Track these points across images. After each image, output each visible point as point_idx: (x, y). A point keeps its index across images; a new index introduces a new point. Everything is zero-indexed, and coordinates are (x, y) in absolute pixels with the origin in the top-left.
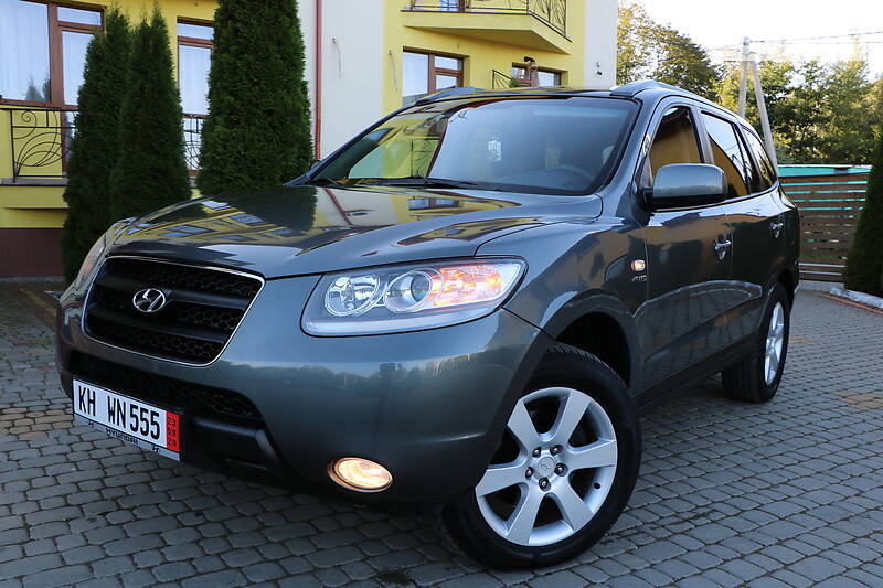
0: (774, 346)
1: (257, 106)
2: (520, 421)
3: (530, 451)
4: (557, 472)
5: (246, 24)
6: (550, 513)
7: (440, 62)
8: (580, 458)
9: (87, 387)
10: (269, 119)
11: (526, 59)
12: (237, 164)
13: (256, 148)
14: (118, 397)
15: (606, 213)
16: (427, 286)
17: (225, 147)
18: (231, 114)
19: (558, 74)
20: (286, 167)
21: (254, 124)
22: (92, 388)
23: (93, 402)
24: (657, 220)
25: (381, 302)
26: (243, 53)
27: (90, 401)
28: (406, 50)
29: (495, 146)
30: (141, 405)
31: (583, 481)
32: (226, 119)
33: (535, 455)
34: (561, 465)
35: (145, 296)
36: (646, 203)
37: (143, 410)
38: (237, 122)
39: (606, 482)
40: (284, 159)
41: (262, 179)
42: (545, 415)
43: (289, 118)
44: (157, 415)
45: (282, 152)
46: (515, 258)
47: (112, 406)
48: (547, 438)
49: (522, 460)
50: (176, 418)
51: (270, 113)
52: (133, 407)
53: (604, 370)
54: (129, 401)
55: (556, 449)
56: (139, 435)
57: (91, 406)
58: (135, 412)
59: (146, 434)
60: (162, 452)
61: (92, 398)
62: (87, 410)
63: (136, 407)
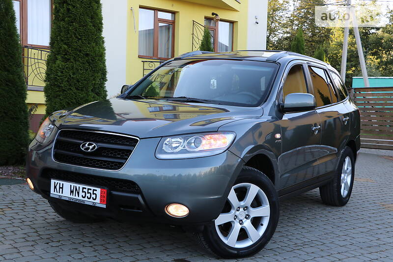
0: (346, 179)
1: (80, 51)
2: (232, 196)
3: (236, 208)
4: (246, 218)
5: (74, 7)
6: (243, 235)
7: (161, 15)
8: (255, 213)
9: (59, 182)
10: (87, 59)
11: (213, 14)
12: (68, 82)
13: (80, 74)
14: (75, 185)
15: (265, 114)
16: (201, 142)
17: (62, 72)
18: (66, 54)
19: (232, 23)
20: (95, 83)
21: (78, 61)
22: (62, 182)
23: (62, 188)
24: (286, 117)
25: (184, 147)
26: (72, 22)
27: (60, 188)
28: (141, 7)
29: (214, 82)
30: (87, 187)
31: (256, 222)
32: (62, 57)
33: (238, 211)
34: (248, 215)
35: (86, 145)
36: (282, 110)
37: (88, 189)
38: (69, 59)
39: (266, 223)
40: (94, 79)
41: (82, 90)
42: (242, 194)
43: (97, 58)
44: (96, 190)
45: (93, 76)
46: (232, 132)
47: (72, 188)
48: (242, 203)
49: (233, 211)
50: (105, 191)
51: (87, 55)
52: (83, 188)
53: (265, 178)
54: (81, 186)
55: (245, 208)
56: (86, 199)
57: (61, 189)
58: (84, 190)
59: (90, 198)
60: (97, 205)
61: (61, 186)
62: (58, 192)
63: (86, 188)
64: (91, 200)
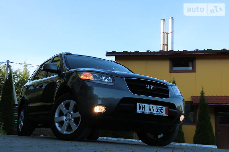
9: (142, 104)
14: (152, 106)
22: (144, 105)
44: (163, 108)
47: (150, 107)
50: (168, 108)
54: (155, 106)
56: (158, 112)
57: (143, 108)
58: (157, 108)
59: (160, 112)
60: (164, 115)
61: (144, 107)
62: (142, 110)
63: (158, 107)
64: (161, 113)
